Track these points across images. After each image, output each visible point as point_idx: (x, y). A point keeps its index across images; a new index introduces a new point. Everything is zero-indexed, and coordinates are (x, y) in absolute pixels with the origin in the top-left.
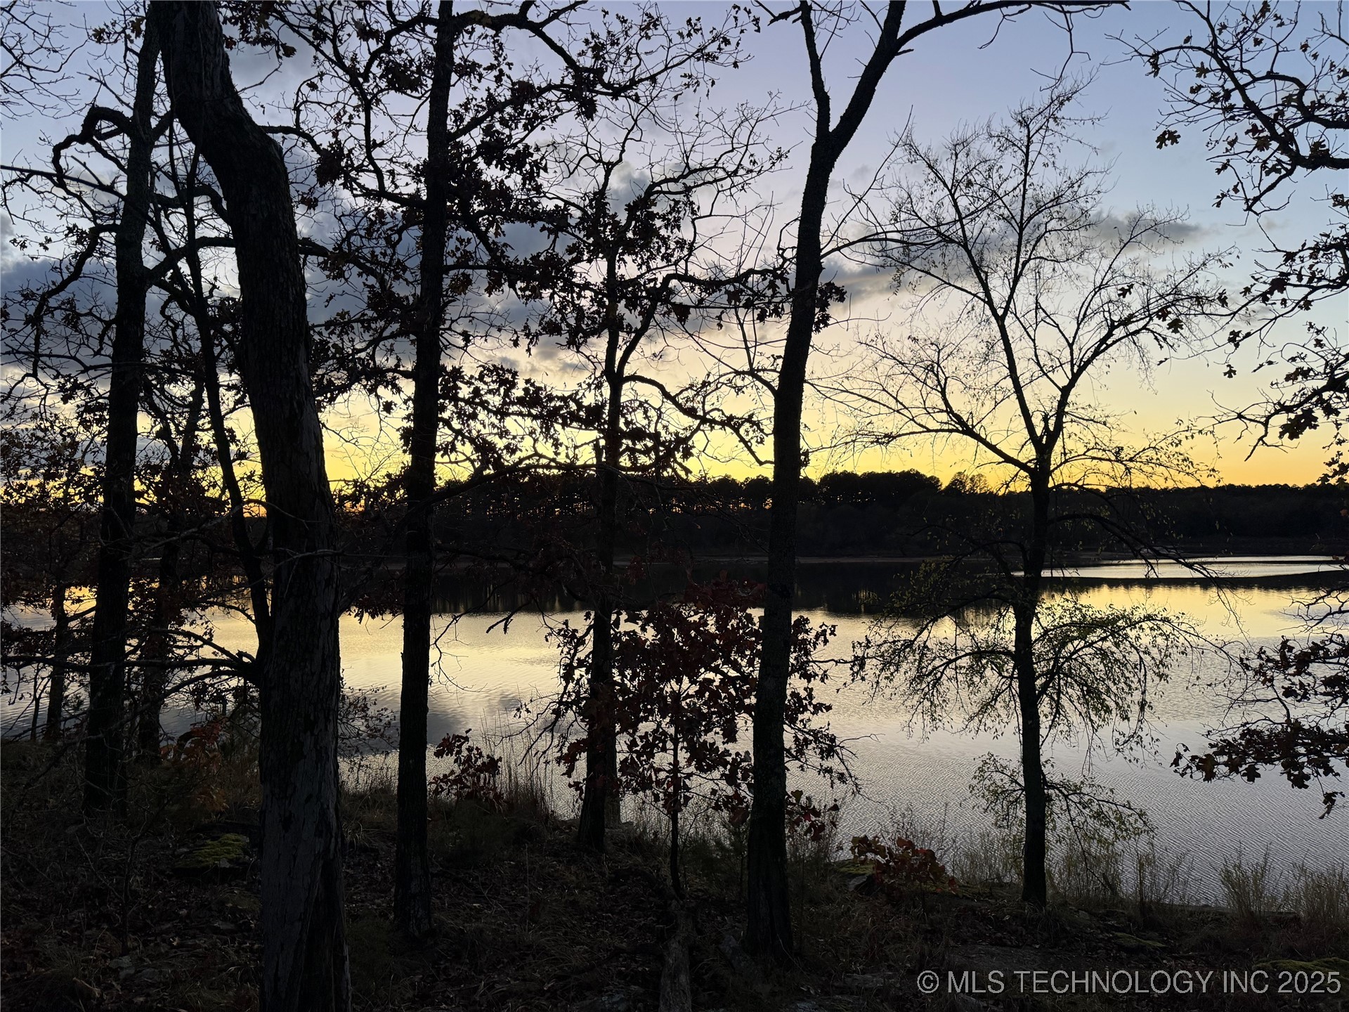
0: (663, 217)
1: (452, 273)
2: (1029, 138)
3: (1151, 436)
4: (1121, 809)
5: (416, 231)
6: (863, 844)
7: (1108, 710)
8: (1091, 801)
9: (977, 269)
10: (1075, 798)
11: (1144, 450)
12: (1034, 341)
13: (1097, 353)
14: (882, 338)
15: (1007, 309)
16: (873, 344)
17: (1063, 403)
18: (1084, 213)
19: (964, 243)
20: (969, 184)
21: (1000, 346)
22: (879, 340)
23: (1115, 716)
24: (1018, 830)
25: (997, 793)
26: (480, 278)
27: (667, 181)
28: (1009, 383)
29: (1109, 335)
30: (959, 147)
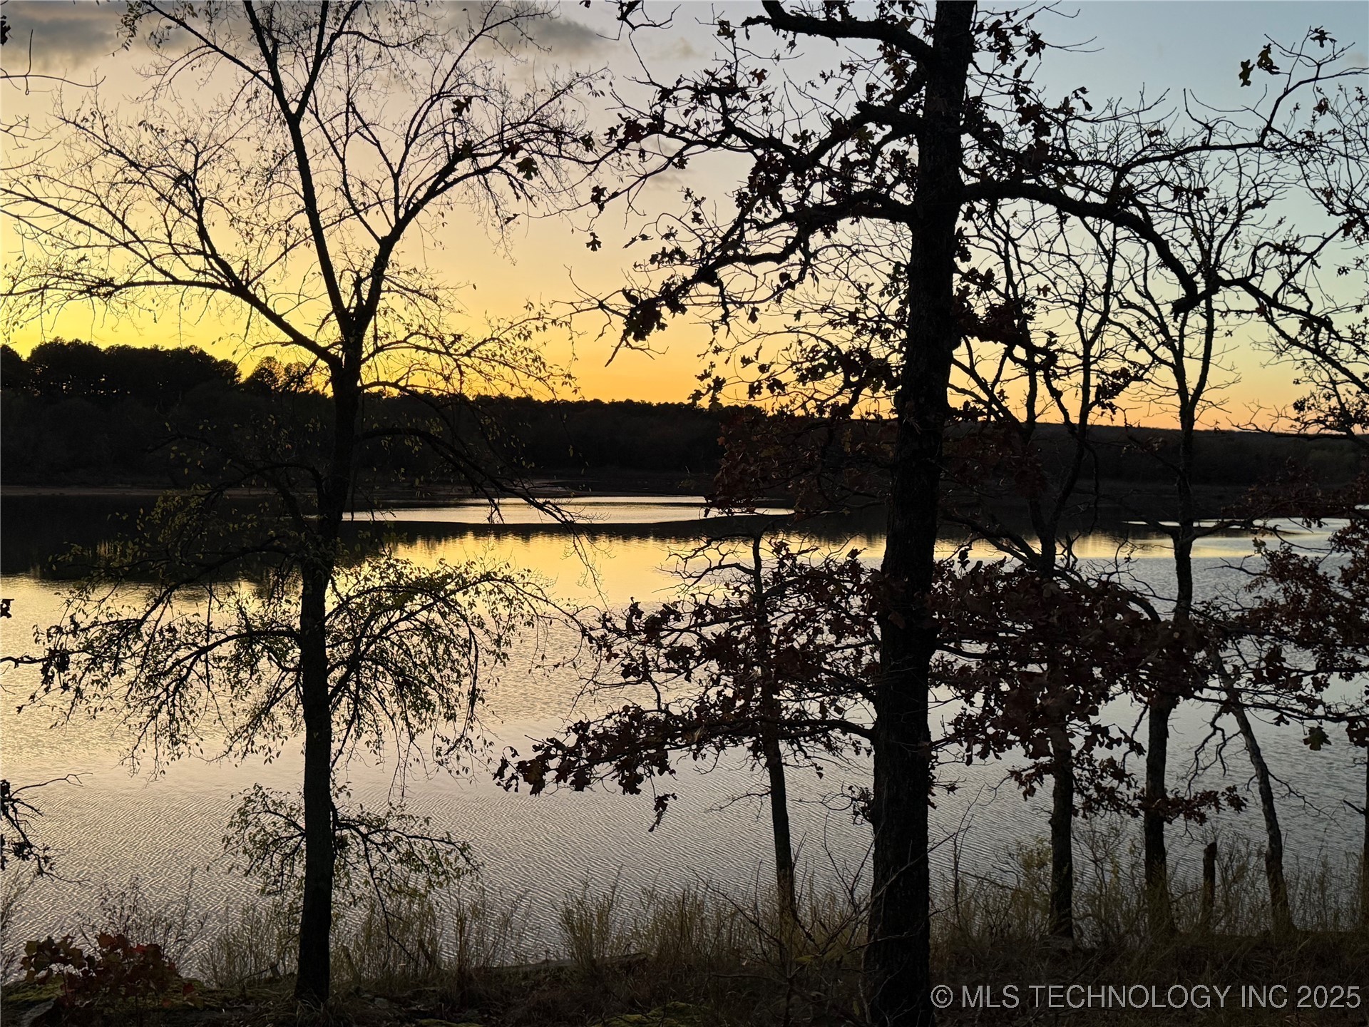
3: (494, 323)
4: (439, 845)
6: (44, 952)
7: (429, 705)
8: (398, 839)
9: (262, 32)
10: (378, 838)
11: (485, 342)
12: (342, 161)
13: (432, 193)
14: (103, 119)
15: (303, 104)
16: (87, 125)
17: (382, 261)
22: (98, 121)
23: (437, 716)
25: (266, 846)
28: (303, 221)
29: (449, 169)
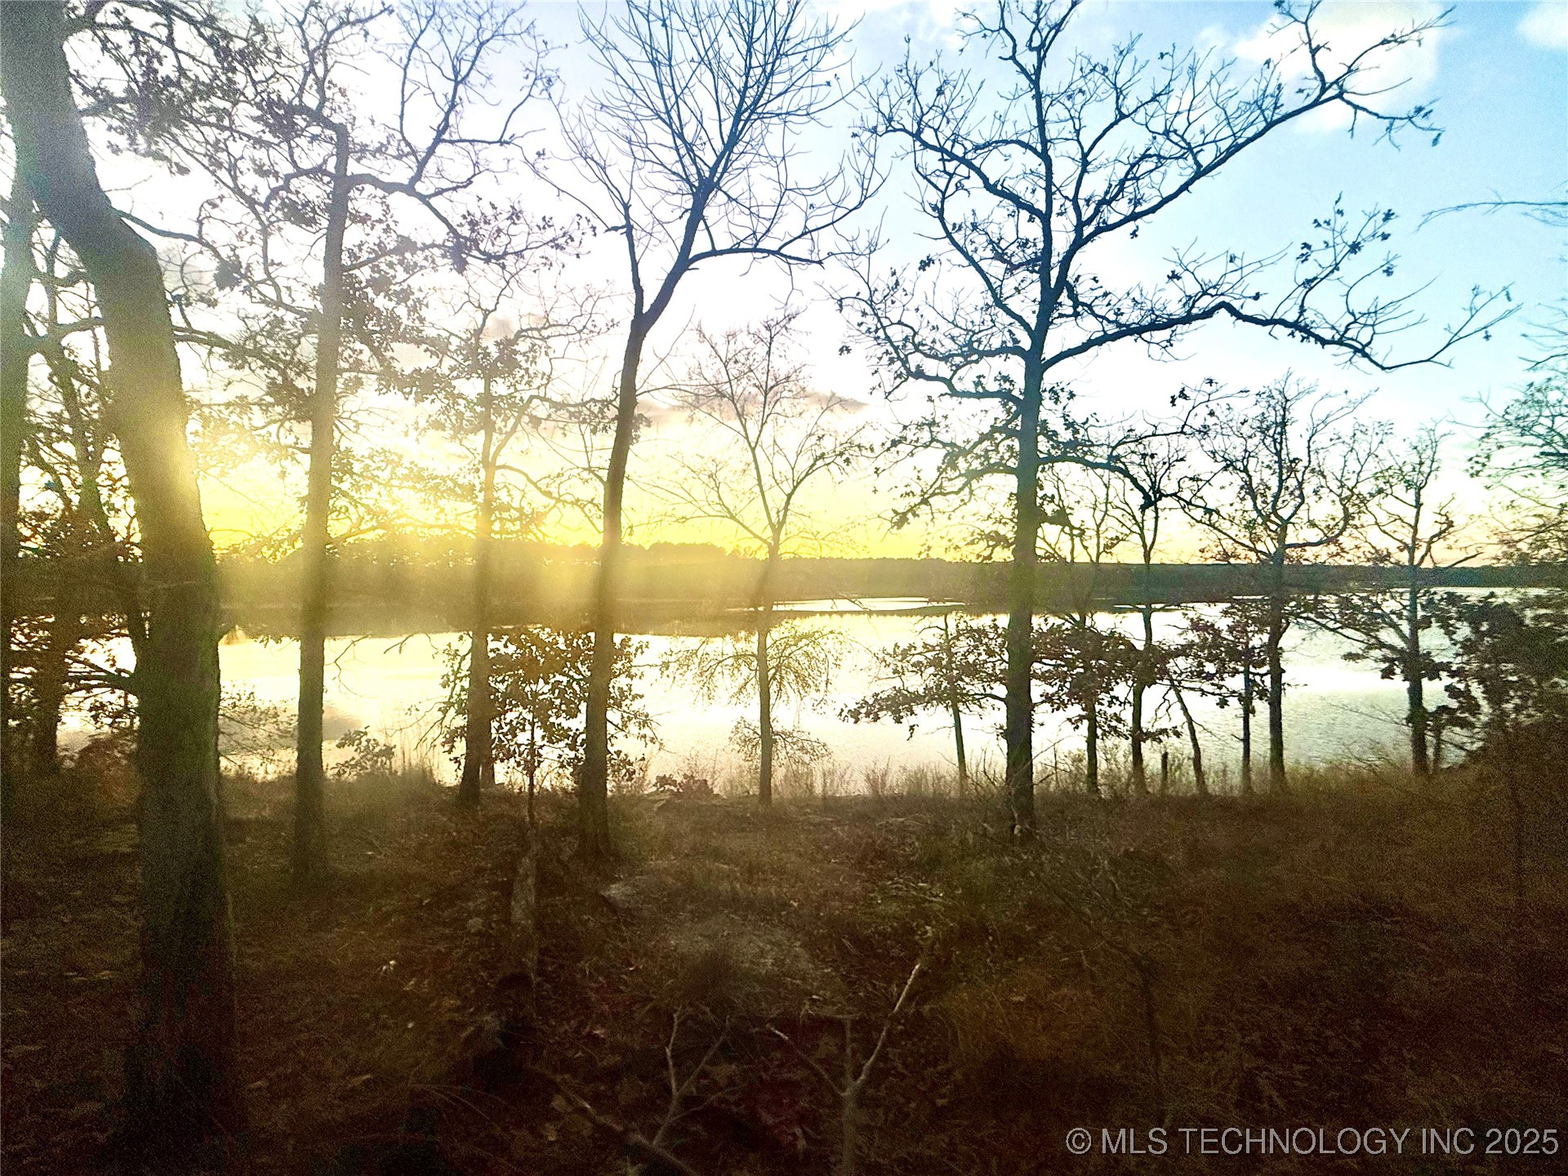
0: (524, 354)
1: (346, 375)
2: (771, 338)
4: (814, 743)
5: (313, 339)
6: (663, 780)
7: (809, 686)
8: (798, 741)
9: (740, 415)
10: (789, 740)
12: (772, 464)
13: (807, 474)
15: (757, 443)
17: (788, 503)
18: (803, 389)
19: (732, 398)
20: (736, 362)
21: (753, 466)
23: (812, 690)
24: (758, 762)
26: (371, 382)
27: (531, 329)
29: (814, 464)
30: (731, 336)
